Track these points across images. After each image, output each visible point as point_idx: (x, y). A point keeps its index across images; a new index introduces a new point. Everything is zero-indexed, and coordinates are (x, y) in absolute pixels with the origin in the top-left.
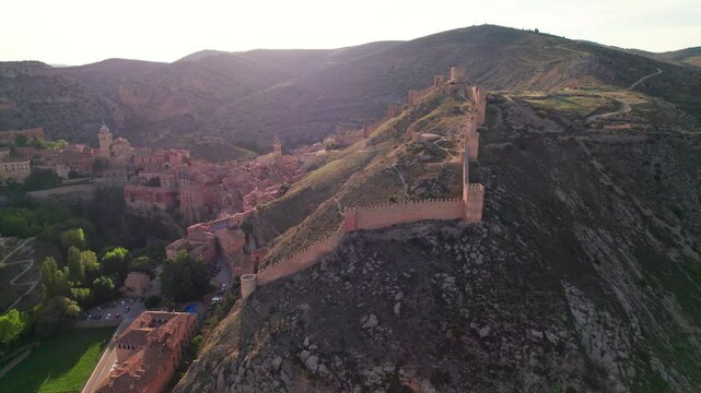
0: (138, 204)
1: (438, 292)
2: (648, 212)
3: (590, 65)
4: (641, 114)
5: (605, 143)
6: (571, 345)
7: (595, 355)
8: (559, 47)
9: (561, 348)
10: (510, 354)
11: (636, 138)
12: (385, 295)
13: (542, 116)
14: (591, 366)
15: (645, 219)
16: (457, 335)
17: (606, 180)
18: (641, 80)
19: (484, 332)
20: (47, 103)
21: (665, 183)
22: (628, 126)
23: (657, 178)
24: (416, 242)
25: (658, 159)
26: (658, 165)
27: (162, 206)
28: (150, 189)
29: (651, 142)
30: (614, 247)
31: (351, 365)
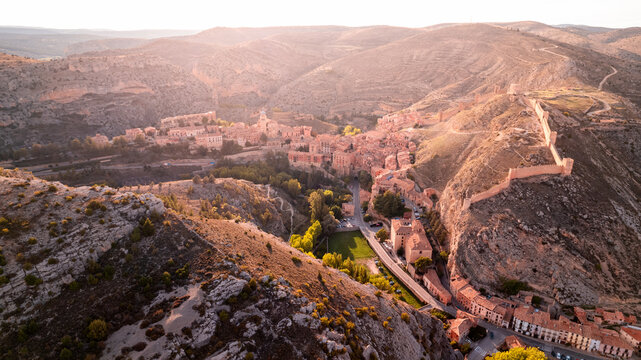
0: (299, 163)
1: (562, 204)
2: (631, 169)
3: (571, 69)
4: (617, 111)
5: (602, 131)
6: (618, 220)
7: (628, 224)
8: (543, 49)
9: (616, 222)
10: (598, 223)
11: (620, 128)
12: (541, 204)
13: (566, 115)
14: (628, 228)
15: (631, 173)
16: (575, 217)
17: (608, 152)
18: (605, 79)
19: (585, 216)
20: (167, 86)
21: (636, 154)
22: (612, 120)
23: (632, 151)
24: (543, 183)
25: (632, 140)
26: (632, 144)
27: (318, 165)
28: (302, 153)
29: (628, 131)
30: (623, 186)
31: (541, 228)
